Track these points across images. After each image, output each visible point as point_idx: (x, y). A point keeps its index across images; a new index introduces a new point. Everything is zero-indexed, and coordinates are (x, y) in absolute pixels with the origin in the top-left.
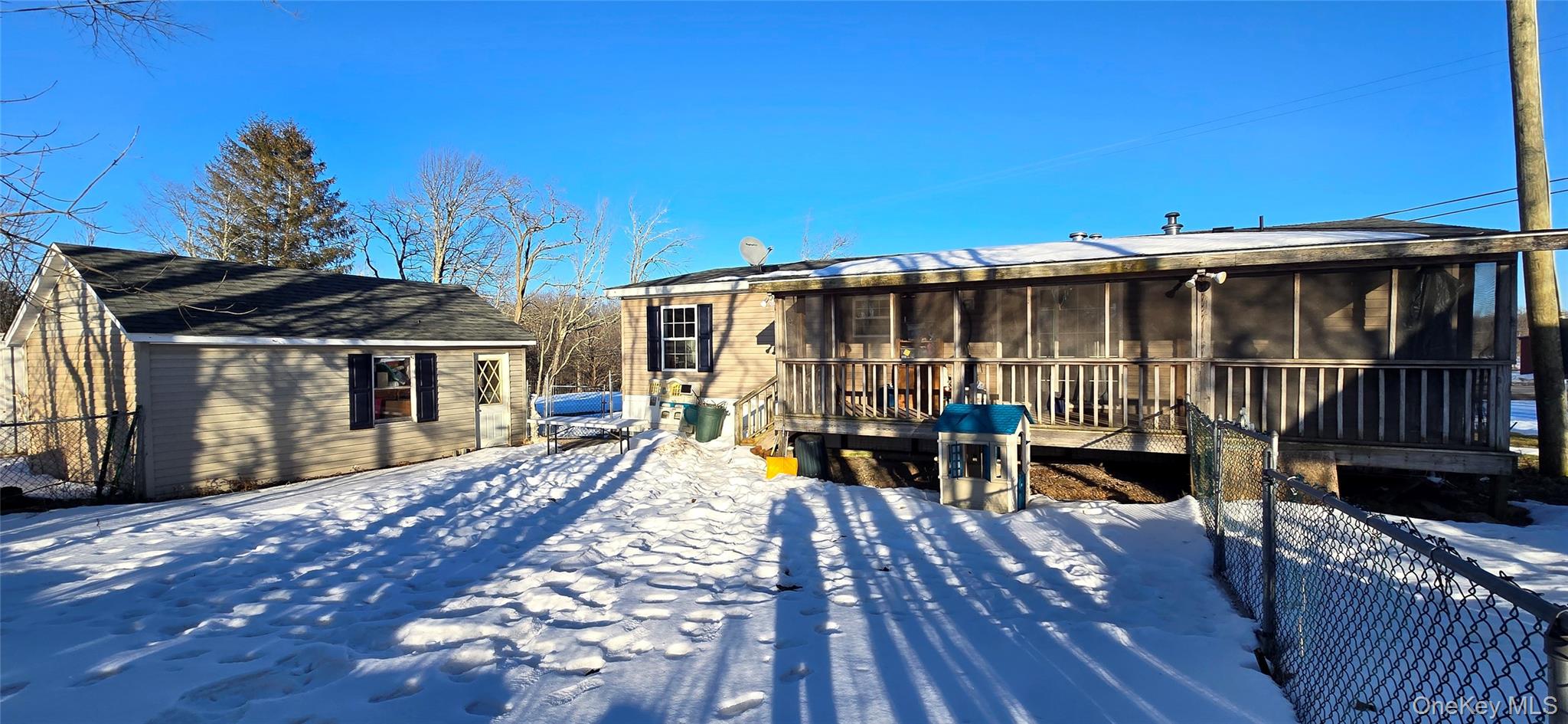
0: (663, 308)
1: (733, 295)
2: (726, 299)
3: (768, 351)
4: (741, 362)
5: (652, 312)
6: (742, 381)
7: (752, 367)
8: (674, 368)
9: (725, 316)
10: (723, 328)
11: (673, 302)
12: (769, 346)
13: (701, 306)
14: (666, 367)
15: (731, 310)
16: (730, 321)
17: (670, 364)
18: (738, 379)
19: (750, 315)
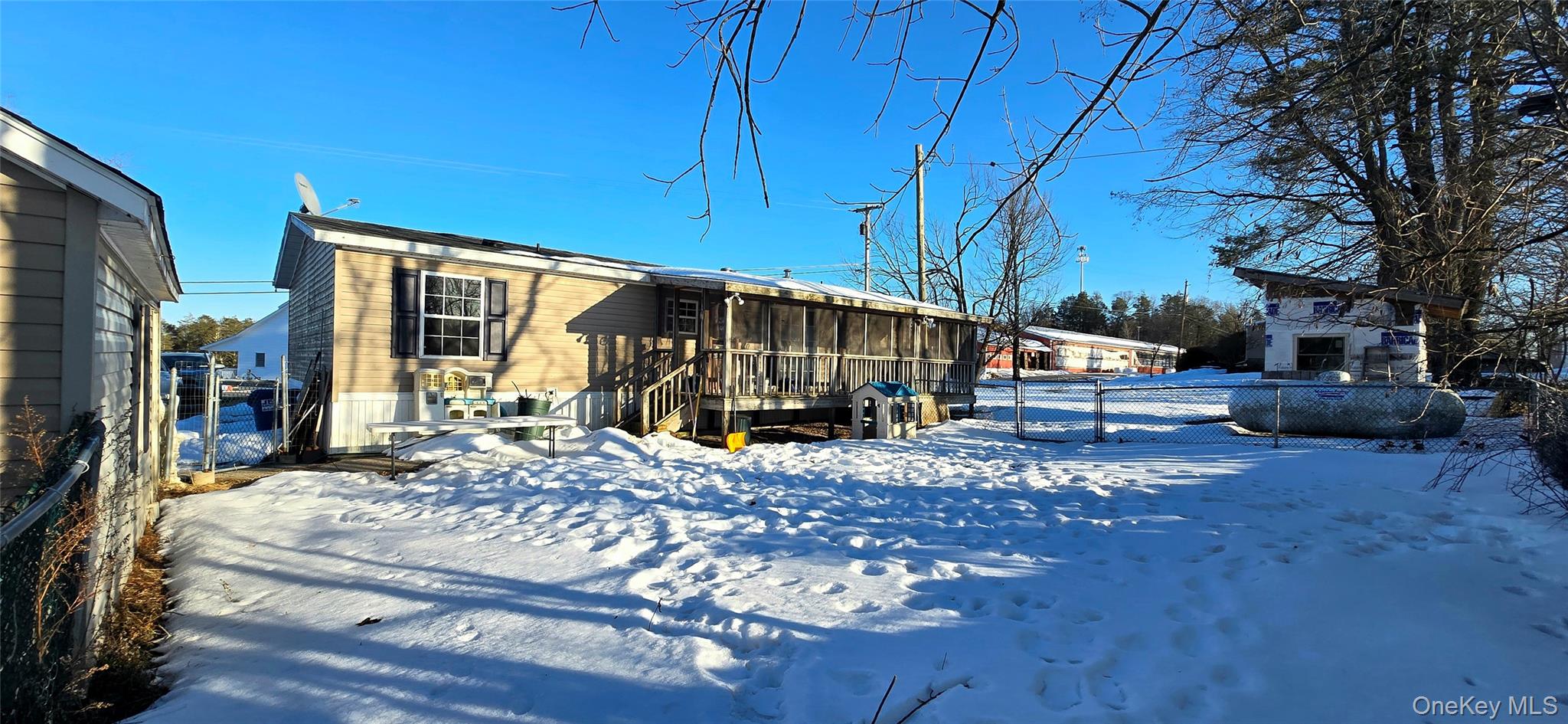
0: (424, 274)
1: (538, 275)
2: (528, 278)
3: (579, 340)
4: (545, 351)
5: (399, 276)
6: (545, 372)
7: (559, 358)
8: (439, 354)
9: (526, 297)
10: (521, 311)
11: (442, 268)
12: (581, 335)
13: (490, 282)
14: (426, 352)
15: (534, 291)
16: (531, 305)
17: (432, 348)
18: (541, 369)
19: (560, 300)
